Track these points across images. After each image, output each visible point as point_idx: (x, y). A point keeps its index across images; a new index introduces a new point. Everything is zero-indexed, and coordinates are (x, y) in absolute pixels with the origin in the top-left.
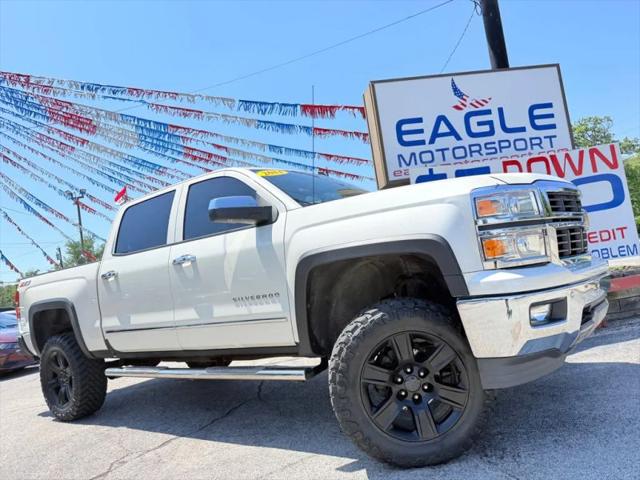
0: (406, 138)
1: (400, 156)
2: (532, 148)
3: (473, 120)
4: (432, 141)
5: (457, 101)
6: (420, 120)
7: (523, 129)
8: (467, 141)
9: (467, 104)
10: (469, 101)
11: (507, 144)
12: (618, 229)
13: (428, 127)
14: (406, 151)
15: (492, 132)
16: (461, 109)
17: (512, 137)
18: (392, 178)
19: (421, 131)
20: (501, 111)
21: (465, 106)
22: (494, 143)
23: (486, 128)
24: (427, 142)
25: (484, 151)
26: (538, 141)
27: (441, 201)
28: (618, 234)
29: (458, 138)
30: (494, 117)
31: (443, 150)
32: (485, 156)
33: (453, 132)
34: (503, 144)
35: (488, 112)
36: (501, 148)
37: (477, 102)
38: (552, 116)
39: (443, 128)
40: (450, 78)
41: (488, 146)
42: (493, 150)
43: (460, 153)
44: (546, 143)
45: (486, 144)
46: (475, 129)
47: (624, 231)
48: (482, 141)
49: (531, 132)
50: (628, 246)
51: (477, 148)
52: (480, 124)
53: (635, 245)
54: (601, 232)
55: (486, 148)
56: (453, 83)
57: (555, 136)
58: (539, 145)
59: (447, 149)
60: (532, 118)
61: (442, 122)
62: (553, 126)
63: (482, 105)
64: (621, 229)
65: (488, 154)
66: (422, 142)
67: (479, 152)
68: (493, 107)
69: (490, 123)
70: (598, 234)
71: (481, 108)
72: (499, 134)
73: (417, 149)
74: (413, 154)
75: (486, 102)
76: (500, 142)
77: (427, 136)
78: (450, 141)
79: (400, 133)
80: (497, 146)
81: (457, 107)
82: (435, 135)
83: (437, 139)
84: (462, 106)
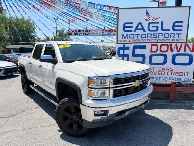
0: (126, 29)
1: (123, 35)
2: (170, 38)
3: (151, 25)
4: (135, 31)
5: (147, 17)
6: (132, 23)
7: (169, 30)
8: (147, 32)
9: (150, 19)
10: (151, 18)
11: (161, 35)
12: (186, 73)
13: (134, 26)
14: (125, 34)
15: (157, 30)
17: (164, 32)
18: (119, 42)
19: (132, 27)
20: (162, 22)
21: (149, 20)
22: (157, 34)
23: (155, 28)
24: (133, 31)
25: (152, 36)
26: (173, 35)
27: (82, 76)
28: (186, 74)
29: (144, 31)
30: (159, 25)
31: (138, 35)
32: (152, 38)
33: (143, 29)
34: (160, 35)
35: (158, 23)
36: (159, 36)
37: (154, 19)
38: (182, 26)
39: (140, 27)
40: (146, 9)
41: (154, 35)
42: (156, 37)
43: (144, 36)
44: (177, 36)
45: (154, 34)
46: (151, 28)
47: (189, 74)
48: (152, 33)
49: (172, 31)
50: (188, 79)
51: (150, 35)
52: (153, 27)
53: (191, 79)
54: (180, 73)
55: (153, 36)
56: (147, 11)
57: (181, 34)
58: (174, 36)
59: (140, 34)
60: (174, 26)
61: (140, 25)
62: (181, 30)
63: (156, 20)
64: (188, 73)
65: (153, 38)
66: (131, 31)
67: (150, 36)
68: (160, 21)
69: (157, 27)
70: (179, 73)
71: (155, 21)
72: (160, 31)
73: (129, 33)
74: (127, 35)
75: (158, 19)
76: (159, 34)
77: (133, 29)
78: (141, 32)
79: (124, 27)
80: (157, 35)
81: (146, 20)
82: (137, 29)
83: (137, 31)
84: (148, 20)
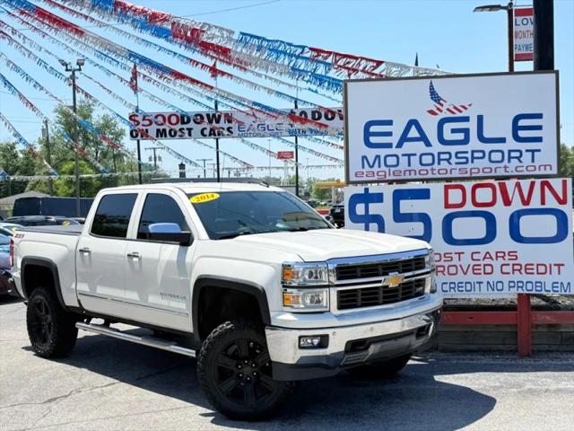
0: (373, 140)
1: (364, 158)
2: (509, 161)
3: (447, 127)
4: (400, 145)
5: (432, 105)
6: (390, 123)
7: (503, 140)
8: (437, 147)
9: (444, 109)
10: (446, 106)
11: (481, 155)
12: (555, 265)
13: (397, 130)
14: (371, 153)
15: (466, 141)
16: (436, 114)
17: (487, 147)
18: (352, 178)
19: (390, 134)
20: (480, 119)
21: (441, 111)
22: (467, 152)
23: (461, 136)
24: (394, 145)
25: (454, 160)
26: (517, 154)
27: (267, 263)
28: (555, 269)
29: (428, 144)
30: (472, 126)
31: (409, 156)
32: (454, 166)
33: (423, 138)
34: (476, 155)
35: (466, 119)
36: (473, 158)
37: (455, 108)
38: (539, 128)
39: (414, 133)
40: (429, 81)
41: (459, 155)
42: (464, 160)
43: (426, 160)
44: (527, 157)
45: (457, 153)
46: (448, 136)
47: (561, 267)
48: (453, 149)
49: (511, 144)
50: (562, 283)
51: (447, 156)
52: (454, 131)
53: (569, 284)
54: (538, 265)
55: (457, 157)
57: (539, 151)
58: (518, 158)
59: (415, 155)
60: (516, 128)
61: (413, 127)
62: (539, 139)
63: (460, 111)
64: (559, 265)
65: (457, 163)
66: (389, 146)
67: (448, 160)
68: (472, 114)
69: (466, 131)
70: (535, 267)
71: (458, 115)
72: (474, 144)
73: (383, 152)
74: (378, 157)
75: (466, 109)
76: (473, 152)
77: (394, 140)
78: (419, 147)
79: (367, 134)
80: (469, 155)
81: (432, 112)
82: (404, 138)
83: (405, 144)
84: (437, 111)
